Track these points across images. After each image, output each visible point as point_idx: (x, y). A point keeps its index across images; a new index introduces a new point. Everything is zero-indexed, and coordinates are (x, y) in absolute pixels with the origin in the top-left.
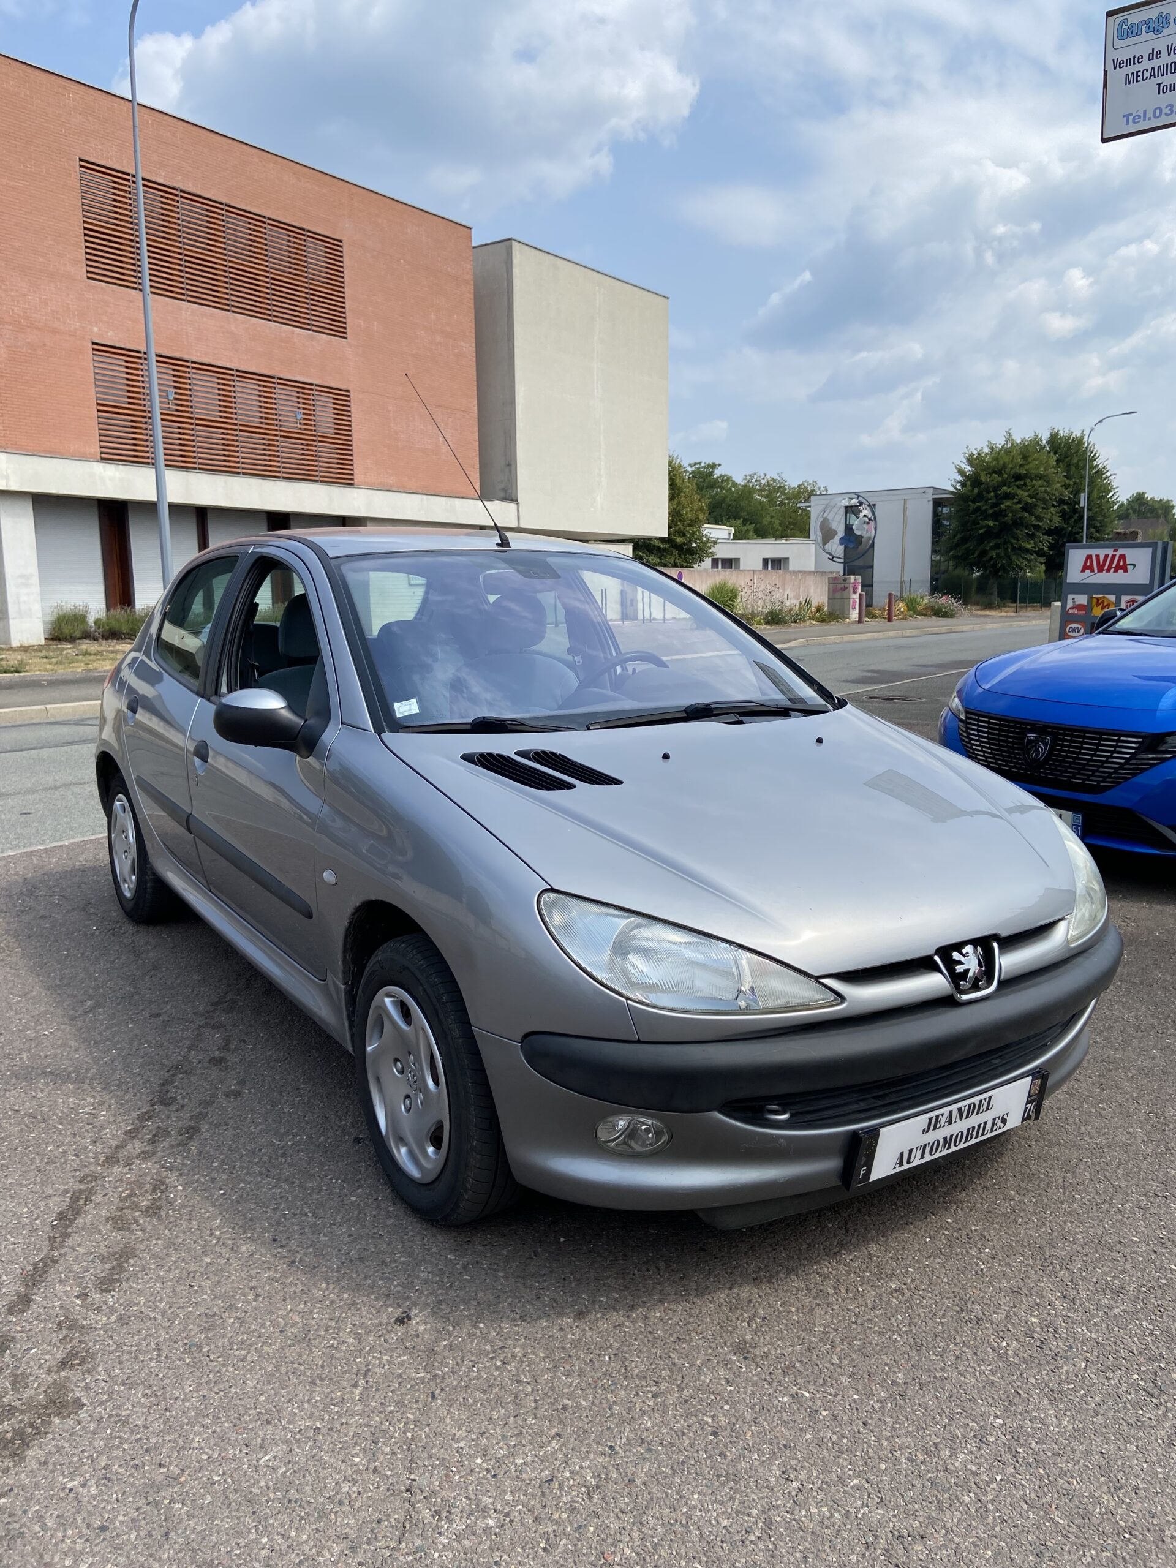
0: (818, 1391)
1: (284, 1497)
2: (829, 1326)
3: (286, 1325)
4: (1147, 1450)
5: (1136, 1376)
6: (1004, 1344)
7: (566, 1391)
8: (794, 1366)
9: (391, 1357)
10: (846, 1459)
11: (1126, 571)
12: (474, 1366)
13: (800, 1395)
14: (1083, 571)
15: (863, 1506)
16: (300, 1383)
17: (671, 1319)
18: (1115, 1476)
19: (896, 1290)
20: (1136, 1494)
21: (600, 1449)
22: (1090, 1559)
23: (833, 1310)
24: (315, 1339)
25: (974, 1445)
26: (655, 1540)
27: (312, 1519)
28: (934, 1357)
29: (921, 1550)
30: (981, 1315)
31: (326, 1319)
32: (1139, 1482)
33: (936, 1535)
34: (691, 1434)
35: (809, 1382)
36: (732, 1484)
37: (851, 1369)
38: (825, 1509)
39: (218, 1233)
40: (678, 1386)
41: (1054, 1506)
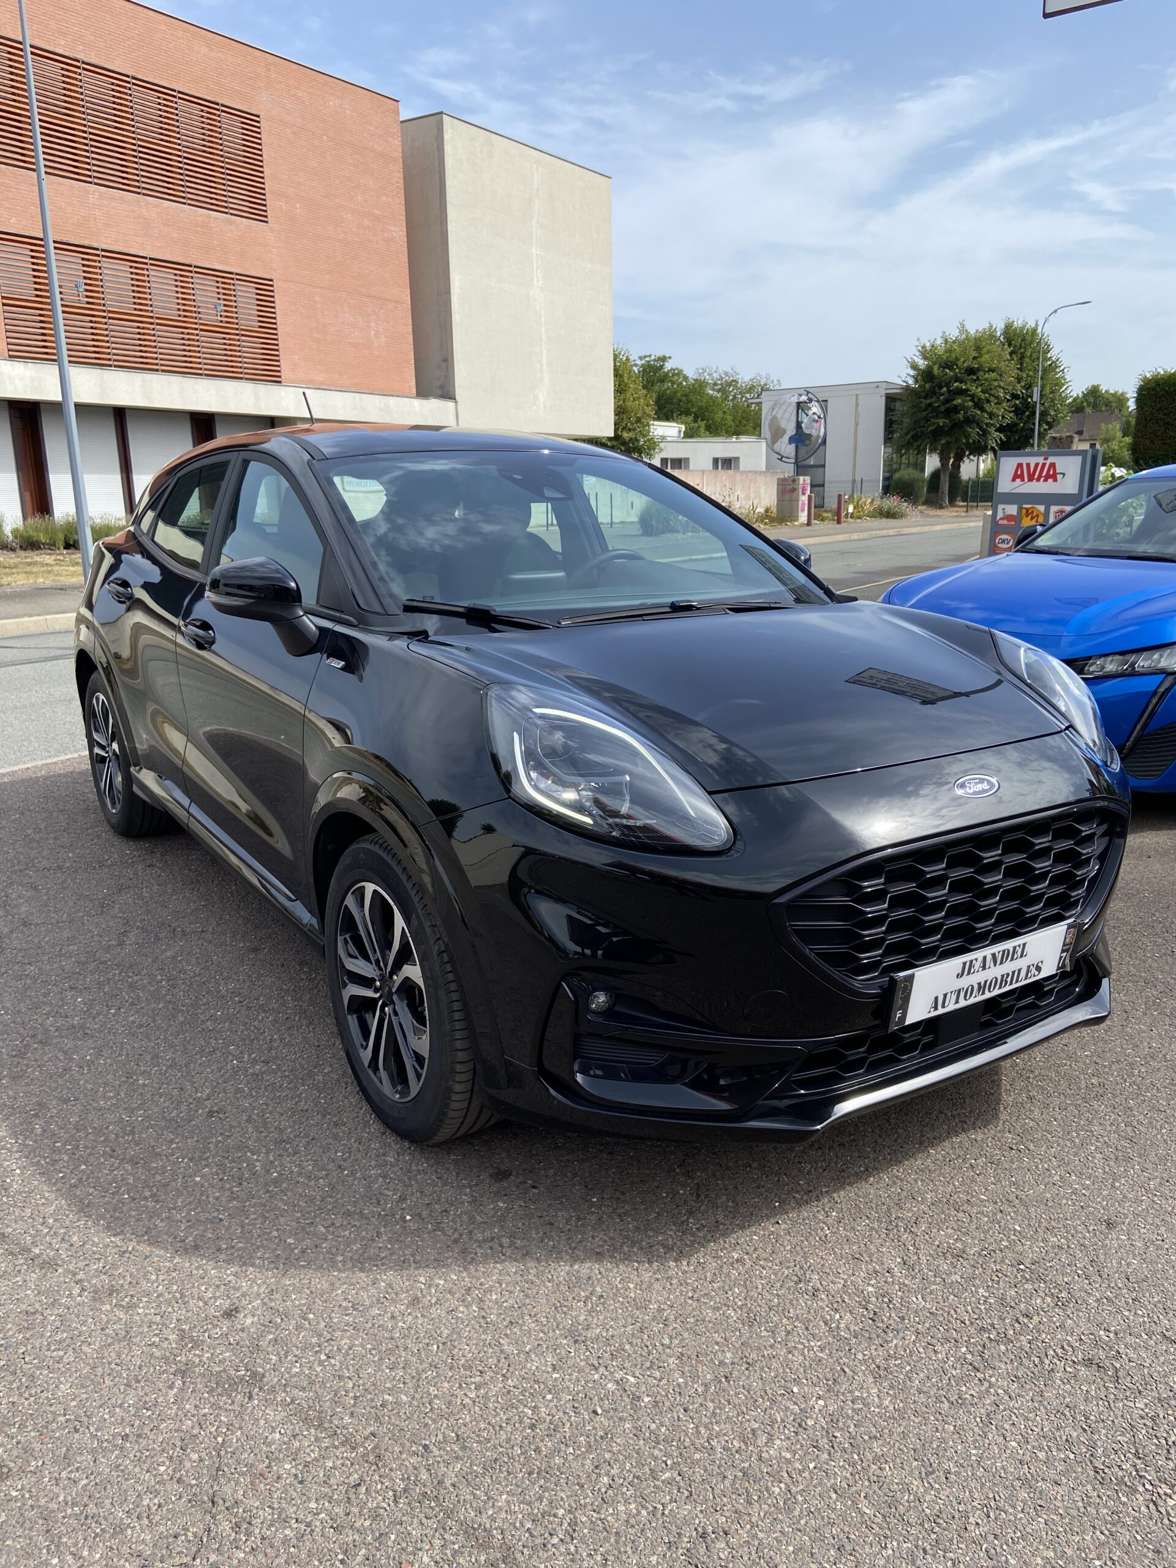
0: (643, 1375)
1: (82, 1513)
2: (665, 1303)
3: (108, 1322)
4: (964, 1430)
5: (964, 1349)
6: (837, 1316)
7: (388, 1385)
8: (623, 1350)
9: (212, 1355)
10: (661, 1450)
11: (1055, 480)
12: (296, 1362)
13: (625, 1380)
14: (1014, 480)
15: (671, 1501)
16: (115, 1385)
17: (506, 1301)
18: (929, 1460)
19: (738, 1261)
20: (947, 1478)
21: (414, 1449)
22: (890, 1552)
23: (671, 1284)
24: (136, 1337)
25: (792, 1429)
26: (456, 1547)
27: (108, 1536)
28: (764, 1333)
29: (724, 1549)
30: (819, 1285)
31: (150, 1315)
32: (951, 1465)
33: (740, 1532)
34: (509, 1429)
35: (636, 1365)
36: (542, 1482)
37: (680, 1350)
38: (633, 1506)
39: (51, 1221)
40: (503, 1376)
41: (863, 1494)
